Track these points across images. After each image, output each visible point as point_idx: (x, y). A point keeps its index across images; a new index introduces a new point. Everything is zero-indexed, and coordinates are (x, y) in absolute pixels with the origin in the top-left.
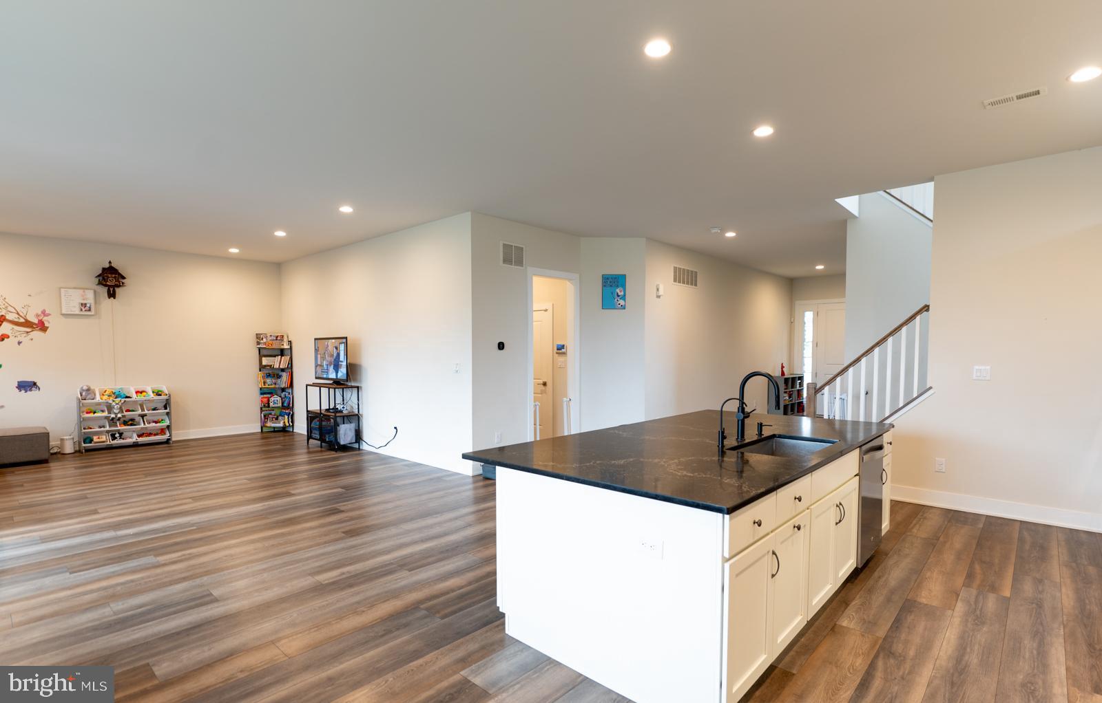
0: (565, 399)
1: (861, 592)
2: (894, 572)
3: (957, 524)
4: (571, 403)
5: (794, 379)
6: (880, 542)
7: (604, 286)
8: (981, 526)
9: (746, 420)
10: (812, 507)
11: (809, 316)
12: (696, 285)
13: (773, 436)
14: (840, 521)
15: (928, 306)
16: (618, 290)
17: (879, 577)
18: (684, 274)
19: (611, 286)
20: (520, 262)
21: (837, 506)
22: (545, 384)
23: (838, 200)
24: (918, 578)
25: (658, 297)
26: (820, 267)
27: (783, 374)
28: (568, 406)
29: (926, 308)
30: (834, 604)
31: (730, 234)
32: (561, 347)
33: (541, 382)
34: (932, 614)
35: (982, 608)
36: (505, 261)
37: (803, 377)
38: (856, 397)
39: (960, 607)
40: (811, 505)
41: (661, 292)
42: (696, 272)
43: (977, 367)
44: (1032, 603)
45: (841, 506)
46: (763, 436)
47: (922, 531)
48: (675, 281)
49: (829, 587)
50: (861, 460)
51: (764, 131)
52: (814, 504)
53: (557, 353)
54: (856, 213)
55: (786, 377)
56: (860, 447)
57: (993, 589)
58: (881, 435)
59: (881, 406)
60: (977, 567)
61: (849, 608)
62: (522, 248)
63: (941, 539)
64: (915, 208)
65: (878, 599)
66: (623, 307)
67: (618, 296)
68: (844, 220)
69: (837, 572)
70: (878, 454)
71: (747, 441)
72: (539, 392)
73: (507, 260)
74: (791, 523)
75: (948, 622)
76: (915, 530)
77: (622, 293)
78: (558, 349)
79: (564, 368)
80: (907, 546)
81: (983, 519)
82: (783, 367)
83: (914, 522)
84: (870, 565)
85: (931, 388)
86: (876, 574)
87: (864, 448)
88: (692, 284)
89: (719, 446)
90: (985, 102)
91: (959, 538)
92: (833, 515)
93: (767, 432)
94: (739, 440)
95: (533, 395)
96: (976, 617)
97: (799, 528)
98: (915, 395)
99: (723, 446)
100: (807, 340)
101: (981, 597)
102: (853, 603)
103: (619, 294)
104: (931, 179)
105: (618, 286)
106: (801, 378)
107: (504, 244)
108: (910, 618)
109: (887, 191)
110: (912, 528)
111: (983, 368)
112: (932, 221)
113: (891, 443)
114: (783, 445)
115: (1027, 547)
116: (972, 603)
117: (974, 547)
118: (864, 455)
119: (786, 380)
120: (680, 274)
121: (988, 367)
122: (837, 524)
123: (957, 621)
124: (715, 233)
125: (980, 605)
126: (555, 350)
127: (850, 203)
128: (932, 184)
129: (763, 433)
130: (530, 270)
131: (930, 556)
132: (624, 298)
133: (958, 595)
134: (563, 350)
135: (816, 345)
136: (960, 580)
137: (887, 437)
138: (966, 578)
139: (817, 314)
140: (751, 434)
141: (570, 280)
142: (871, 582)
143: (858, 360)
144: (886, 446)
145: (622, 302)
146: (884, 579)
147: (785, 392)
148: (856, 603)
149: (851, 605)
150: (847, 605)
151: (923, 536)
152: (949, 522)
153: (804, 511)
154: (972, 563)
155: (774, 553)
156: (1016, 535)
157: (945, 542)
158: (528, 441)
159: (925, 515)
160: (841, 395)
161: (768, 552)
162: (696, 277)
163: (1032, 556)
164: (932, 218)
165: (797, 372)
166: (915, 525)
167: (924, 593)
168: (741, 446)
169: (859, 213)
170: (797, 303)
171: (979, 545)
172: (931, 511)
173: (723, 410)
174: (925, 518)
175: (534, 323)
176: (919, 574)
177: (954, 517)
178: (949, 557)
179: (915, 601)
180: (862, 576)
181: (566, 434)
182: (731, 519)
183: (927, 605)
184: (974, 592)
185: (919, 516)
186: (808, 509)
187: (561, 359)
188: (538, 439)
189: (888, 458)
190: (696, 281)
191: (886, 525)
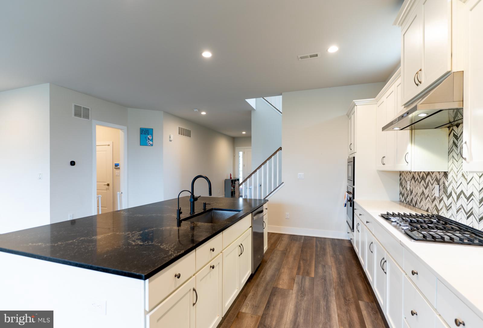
0: (118, 193)
1: (254, 287)
2: (269, 271)
3: (294, 242)
4: (122, 194)
5: (235, 180)
6: (264, 256)
7: (141, 134)
8: (302, 241)
9: (195, 202)
10: (223, 251)
11: (241, 153)
12: (190, 137)
13: (212, 209)
14: (241, 254)
15: (281, 148)
16: (149, 136)
17: (262, 276)
18: (184, 131)
19: (145, 134)
20: (87, 116)
21: (239, 246)
22: (108, 185)
23: (246, 100)
24: (278, 273)
25: (171, 141)
26: (244, 133)
27: (231, 178)
28: (120, 197)
29: (280, 149)
30: (240, 298)
31: (204, 113)
32: (117, 165)
33: (106, 184)
34: (284, 294)
35: (304, 287)
36: (76, 115)
37: (239, 179)
38: (255, 188)
39: (295, 287)
40: (223, 250)
41: (172, 139)
42: (190, 131)
43: (299, 174)
44: (322, 279)
45: (241, 246)
46: (206, 210)
47: (281, 247)
48: (179, 133)
49: (236, 290)
50: (252, 219)
51: (207, 54)
52: (224, 250)
53: (115, 168)
54: (255, 108)
55: (232, 179)
56: (252, 213)
57: (308, 274)
58: (262, 205)
59: (265, 191)
60: (301, 262)
61: (247, 299)
62: (89, 109)
63: (288, 250)
64: (276, 108)
65: (261, 289)
66: (152, 145)
67: (149, 139)
68: (250, 111)
69: (240, 281)
70: (261, 215)
71: (196, 213)
72: (105, 189)
73: (77, 114)
74: (209, 265)
75: (290, 298)
76: (278, 247)
77: (151, 138)
78: (115, 166)
79: (118, 176)
80: (275, 256)
81: (303, 238)
82: (231, 175)
83: (278, 242)
84: (259, 270)
85: (283, 183)
86: (261, 274)
87: (254, 213)
88: (188, 136)
89: (177, 218)
90: (298, 56)
91: (295, 249)
92: (238, 251)
93: (208, 208)
94: (191, 213)
95: (96, 191)
96: (302, 292)
97: (213, 268)
98: (278, 186)
99: (180, 218)
100: (240, 164)
101: (303, 279)
102: (249, 295)
103: (150, 138)
104: (281, 94)
105: (148, 134)
106: (238, 180)
107: (75, 105)
108: (275, 299)
109: (264, 98)
110: (277, 246)
111: (301, 174)
112: (281, 113)
113: (267, 209)
114: (217, 214)
115: (319, 249)
116: (300, 284)
117: (300, 252)
118: (254, 216)
119: (232, 181)
120: (182, 131)
121: (303, 174)
122: (239, 256)
123: (294, 296)
124: (196, 111)
125: (303, 284)
126: (114, 166)
127: (252, 102)
128: (281, 96)
129: (206, 208)
130: (94, 121)
131: (283, 260)
132: (152, 140)
133: (294, 280)
134: (118, 167)
135: (244, 166)
136: (295, 271)
137: (265, 206)
138: (297, 270)
139: (244, 153)
140: (198, 209)
141: (121, 129)
142: (258, 280)
143: (255, 171)
144: (264, 210)
145: (151, 142)
146: (264, 277)
147: (232, 186)
148: (250, 295)
149: (248, 297)
150: (246, 297)
151: (281, 250)
152: (291, 241)
153: (219, 254)
154: (300, 261)
155: (194, 290)
156: (315, 244)
157: (290, 251)
158: (93, 215)
159: (282, 239)
160: (249, 187)
161: (190, 290)
162: (190, 133)
163: (321, 253)
164: (282, 112)
165: (237, 177)
166: (279, 244)
167: (281, 282)
168: (193, 216)
169: (256, 108)
170: (236, 148)
171: (302, 251)
172: (285, 236)
173: (179, 197)
174: (282, 240)
175: (97, 152)
176: (279, 271)
177: (293, 238)
178: (291, 259)
179: (277, 287)
180: (255, 277)
181: (119, 209)
182: (149, 282)
183: (282, 289)
184: (300, 277)
185: (280, 240)
186: (221, 253)
187: (117, 171)
188: (100, 213)
189: (266, 216)
190: (190, 135)
191: (266, 247)
